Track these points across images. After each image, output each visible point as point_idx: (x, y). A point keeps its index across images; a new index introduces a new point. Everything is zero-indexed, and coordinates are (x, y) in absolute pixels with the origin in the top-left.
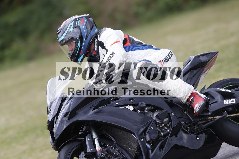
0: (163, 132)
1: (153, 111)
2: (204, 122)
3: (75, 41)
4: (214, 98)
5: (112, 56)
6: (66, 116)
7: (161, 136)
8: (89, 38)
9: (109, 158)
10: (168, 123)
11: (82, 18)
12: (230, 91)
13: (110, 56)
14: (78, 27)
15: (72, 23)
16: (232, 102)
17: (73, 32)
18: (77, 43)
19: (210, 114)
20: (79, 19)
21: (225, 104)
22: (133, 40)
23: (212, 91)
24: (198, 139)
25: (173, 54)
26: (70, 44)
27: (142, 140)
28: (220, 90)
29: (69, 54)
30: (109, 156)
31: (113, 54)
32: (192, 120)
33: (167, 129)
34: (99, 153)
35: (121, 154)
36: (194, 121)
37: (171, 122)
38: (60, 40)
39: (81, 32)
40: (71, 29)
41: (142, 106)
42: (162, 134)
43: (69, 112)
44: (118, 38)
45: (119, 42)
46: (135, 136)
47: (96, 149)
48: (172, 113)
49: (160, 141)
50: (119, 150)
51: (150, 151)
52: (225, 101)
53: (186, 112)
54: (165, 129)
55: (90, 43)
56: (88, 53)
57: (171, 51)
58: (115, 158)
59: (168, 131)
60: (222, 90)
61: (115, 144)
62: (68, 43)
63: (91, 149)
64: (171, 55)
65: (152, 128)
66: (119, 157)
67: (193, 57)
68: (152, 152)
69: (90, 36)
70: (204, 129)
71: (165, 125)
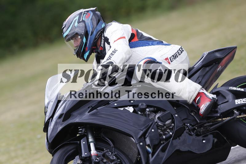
0: (165, 134)
1: (156, 112)
2: (211, 123)
3: (79, 37)
4: (225, 98)
5: (113, 53)
6: (60, 118)
7: (163, 139)
8: (95, 33)
9: (105, 163)
10: (171, 126)
11: (88, 11)
12: (242, 90)
13: (111, 54)
14: (83, 21)
15: (77, 18)
16: (243, 102)
17: (78, 27)
18: (82, 38)
19: (219, 115)
20: (84, 13)
21: (236, 103)
22: (142, 35)
23: (224, 90)
24: (204, 141)
25: (183, 51)
26: (75, 40)
27: (141, 144)
28: (232, 89)
29: (75, 50)
30: (105, 161)
31: (115, 51)
32: (199, 122)
33: (169, 131)
34: (93, 158)
35: (118, 159)
36: (200, 123)
37: (174, 124)
38: (65, 35)
39: (86, 27)
40: (76, 24)
41: (142, 107)
42: (164, 137)
43: (63, 114)
44: (123, 34)
45: (124, 37)
46: (134, 139)
47: (91, 153)
48: (176, 114)
49: (162, 144)
50: (116, 154)
51: (150, 155)
52: (236, 101)
53: (193, 113)
54: (168, 132)
55: (96, 39)
56: (94, 49)
57: (181, 47)
58: (111, 162)
59: (171, 133)
60: (234, 88)
61: (113, 147)
62: (74, 39)
63: (86, 154)
64: (181, 51)
65: (153, 130)
66: (115, 162)
67: (206, 53)
68: (152, 156)
69: (96, 31)
70: (211, 131)
71: (168, 128)
